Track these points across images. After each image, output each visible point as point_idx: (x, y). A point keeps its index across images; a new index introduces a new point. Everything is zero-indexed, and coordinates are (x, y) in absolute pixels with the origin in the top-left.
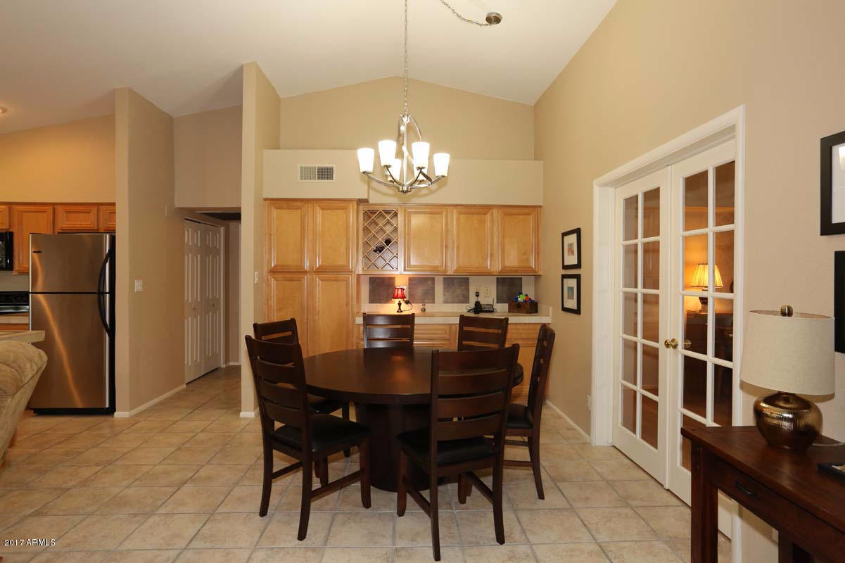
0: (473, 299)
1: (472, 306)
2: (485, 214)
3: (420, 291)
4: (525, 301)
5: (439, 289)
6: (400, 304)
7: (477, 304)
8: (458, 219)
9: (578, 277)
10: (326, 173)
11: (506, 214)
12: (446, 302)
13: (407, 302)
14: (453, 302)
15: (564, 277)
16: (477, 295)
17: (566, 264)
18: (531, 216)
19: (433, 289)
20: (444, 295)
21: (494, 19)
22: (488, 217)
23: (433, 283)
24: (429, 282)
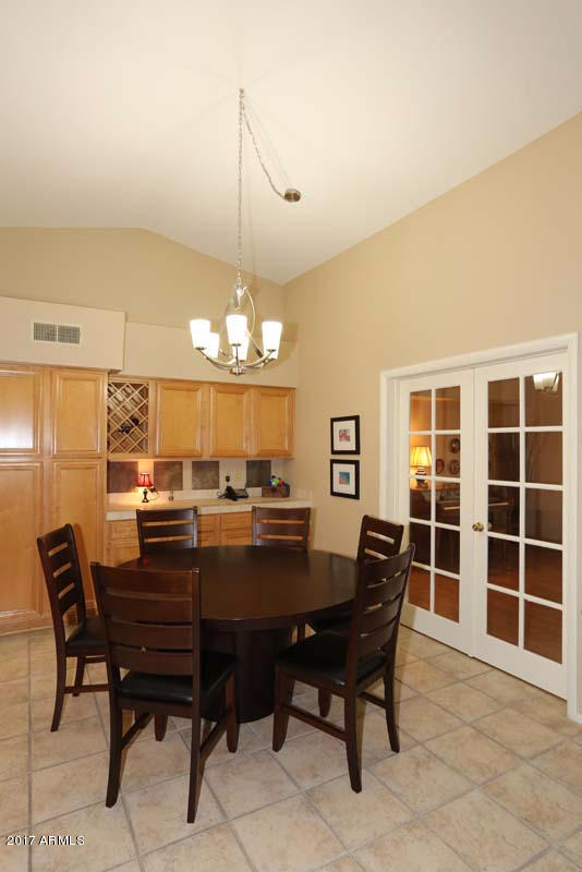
0: (223, 485)
1: (223, 490)
2: (242, 394)
3: (166, 478)
4: (278, 485)
5: (187, 474)
6: (145, 493)
7: (229, 489)
8: (215, 398)
9: (356, 463)
10: (70, 335)
11: (263, 395)
12: (195, 488)
13: (152, 491)
14: (202, 488)
15: (333, 462)
16: (228, 479)
17: (335, 449)
18: (287, 398)
19: (181, 474)
20: (193, 480)
21: (292, 197)
22: (245, 397)
23: (182, 468)
24: (178, 467)
